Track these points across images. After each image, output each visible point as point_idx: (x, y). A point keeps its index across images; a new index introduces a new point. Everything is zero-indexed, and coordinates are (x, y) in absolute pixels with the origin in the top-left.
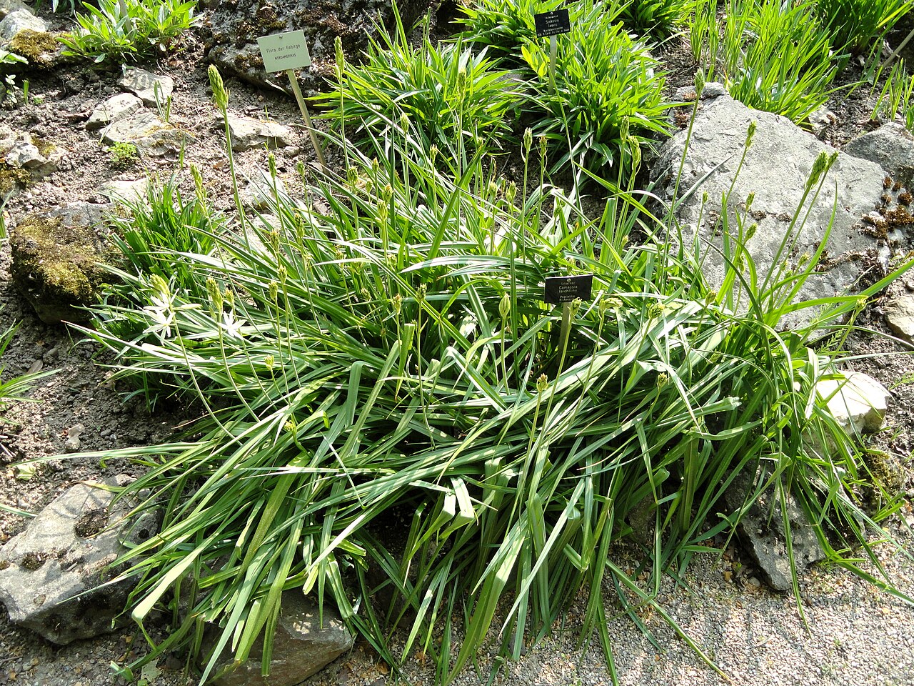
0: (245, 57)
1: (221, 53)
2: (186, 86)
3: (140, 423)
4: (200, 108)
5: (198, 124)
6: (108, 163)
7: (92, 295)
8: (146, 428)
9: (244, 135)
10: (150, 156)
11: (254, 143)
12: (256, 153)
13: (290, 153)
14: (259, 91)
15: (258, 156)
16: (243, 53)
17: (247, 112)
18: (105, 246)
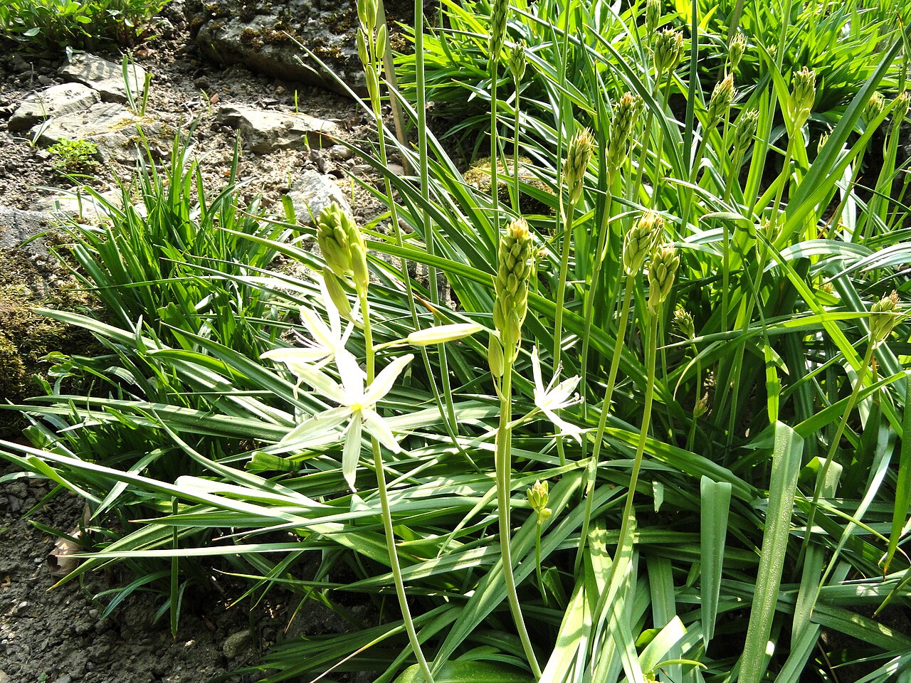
0: (256, 31)
1: (218, 29)
2: (165, 77)
3: (136, 650)
4: (190, 103)
5: (189, 122)
6: (47, 173)
7: (24, 380)
8: (151, 663)
9: (269, 128)
10: (120, 161)
11: (285, 141)
12: (288, 155)
13: (340, 154)
14: (277, 80)
15: (293, 159)
16: (251, 27)
17: (264, 105)
18: (52, 285)
